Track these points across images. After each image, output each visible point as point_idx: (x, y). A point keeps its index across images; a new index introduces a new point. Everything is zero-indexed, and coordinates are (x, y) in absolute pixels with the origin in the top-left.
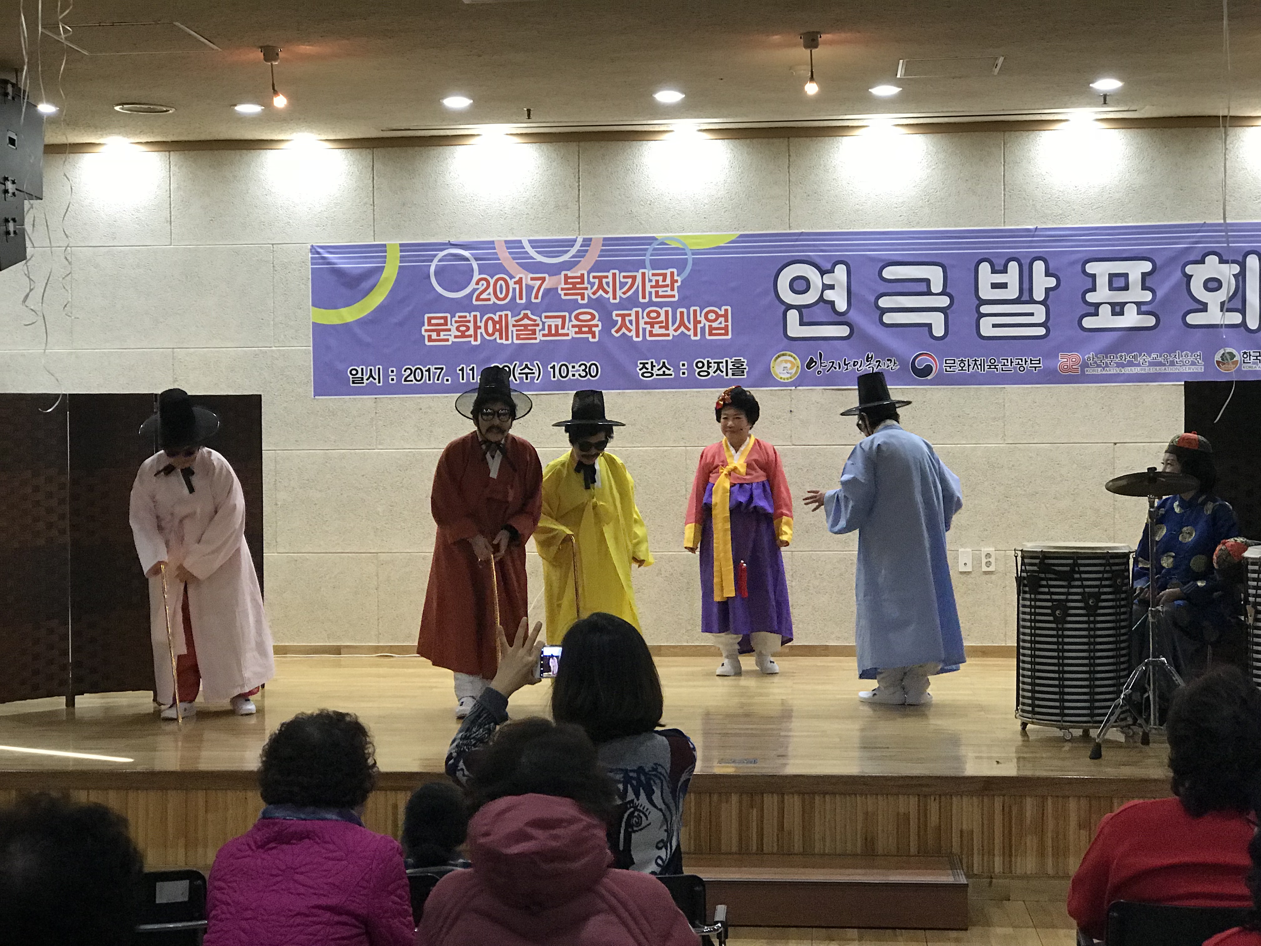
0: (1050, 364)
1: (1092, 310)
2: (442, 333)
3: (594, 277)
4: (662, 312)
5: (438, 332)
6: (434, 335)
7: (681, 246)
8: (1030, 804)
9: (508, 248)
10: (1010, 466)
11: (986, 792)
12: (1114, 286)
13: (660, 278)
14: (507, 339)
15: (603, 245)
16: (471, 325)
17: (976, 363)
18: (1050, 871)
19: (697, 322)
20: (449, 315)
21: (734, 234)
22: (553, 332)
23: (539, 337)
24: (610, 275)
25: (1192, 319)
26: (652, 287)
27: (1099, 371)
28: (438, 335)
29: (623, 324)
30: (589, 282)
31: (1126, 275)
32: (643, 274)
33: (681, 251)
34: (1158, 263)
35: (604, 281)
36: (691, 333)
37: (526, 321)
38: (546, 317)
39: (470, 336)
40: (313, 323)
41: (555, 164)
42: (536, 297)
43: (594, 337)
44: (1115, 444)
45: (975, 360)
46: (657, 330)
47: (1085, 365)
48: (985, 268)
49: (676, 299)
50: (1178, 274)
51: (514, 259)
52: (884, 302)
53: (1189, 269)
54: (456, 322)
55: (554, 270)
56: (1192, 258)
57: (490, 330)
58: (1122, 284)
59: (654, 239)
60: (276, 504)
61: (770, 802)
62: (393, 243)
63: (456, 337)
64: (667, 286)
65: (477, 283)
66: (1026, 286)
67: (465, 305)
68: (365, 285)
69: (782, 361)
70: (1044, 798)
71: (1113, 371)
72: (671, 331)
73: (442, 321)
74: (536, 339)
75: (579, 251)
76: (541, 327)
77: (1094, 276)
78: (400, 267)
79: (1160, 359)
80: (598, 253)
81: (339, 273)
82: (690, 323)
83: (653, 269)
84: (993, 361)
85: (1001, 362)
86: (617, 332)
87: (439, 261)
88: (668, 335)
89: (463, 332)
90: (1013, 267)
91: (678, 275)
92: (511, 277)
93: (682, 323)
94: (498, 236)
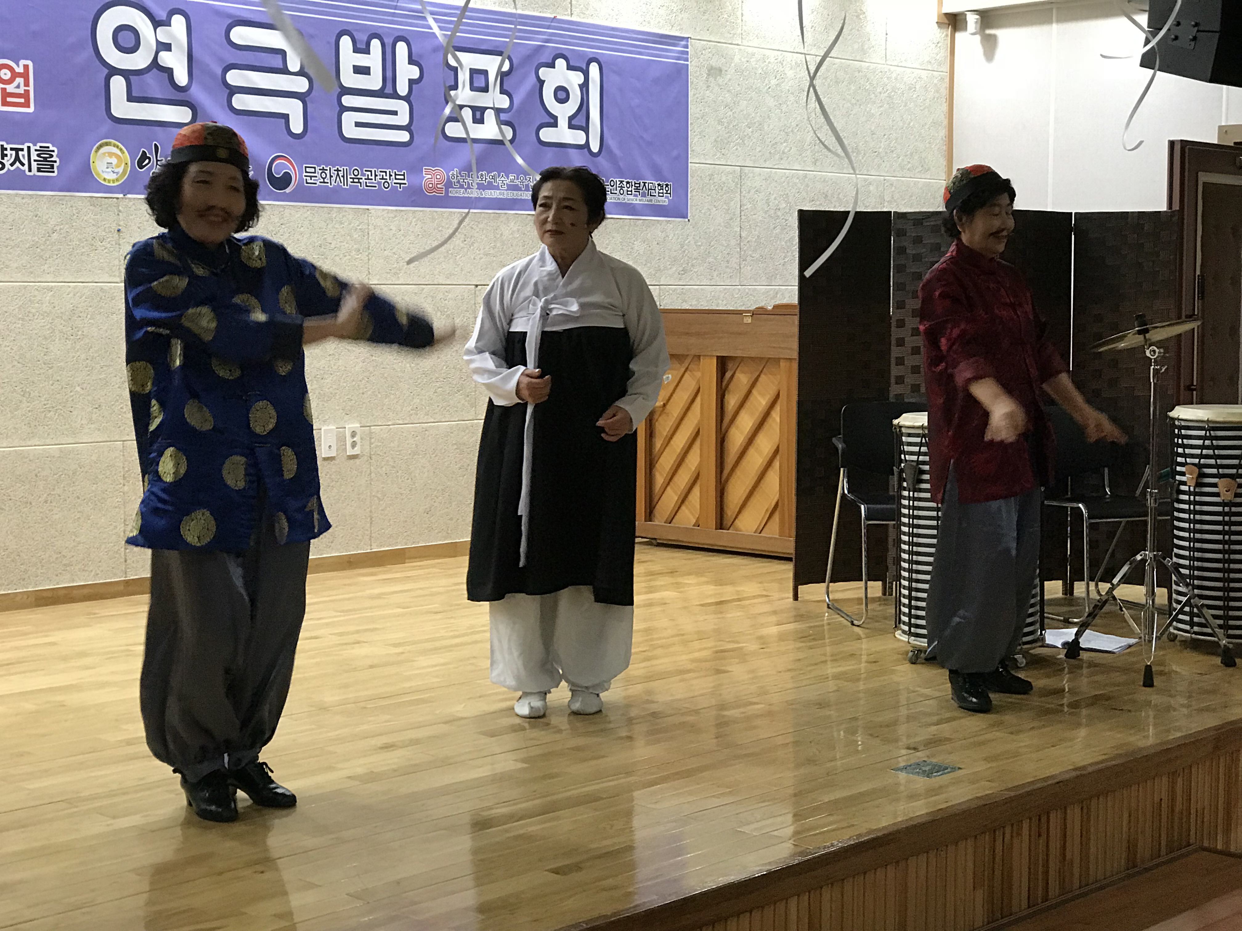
0: (415, 180)
1: (455, 114)
12: (475, 85)
17: (338, 174)
25: (544, 135)
27: (461, 193)
31: (485, 73)
45: (338, 170)
47: (449, 185)
48: (346, 43)
50: (532, 79)
52: (234, 78)
53: (542, 73)
56: (544, 59)
58: (483, 85)
66: (389, 74)
69: (104, 154)
77: (455, 70)
79: (517, 182)
84: (356, 173)
85: (364, 175)
90: (376, 46)
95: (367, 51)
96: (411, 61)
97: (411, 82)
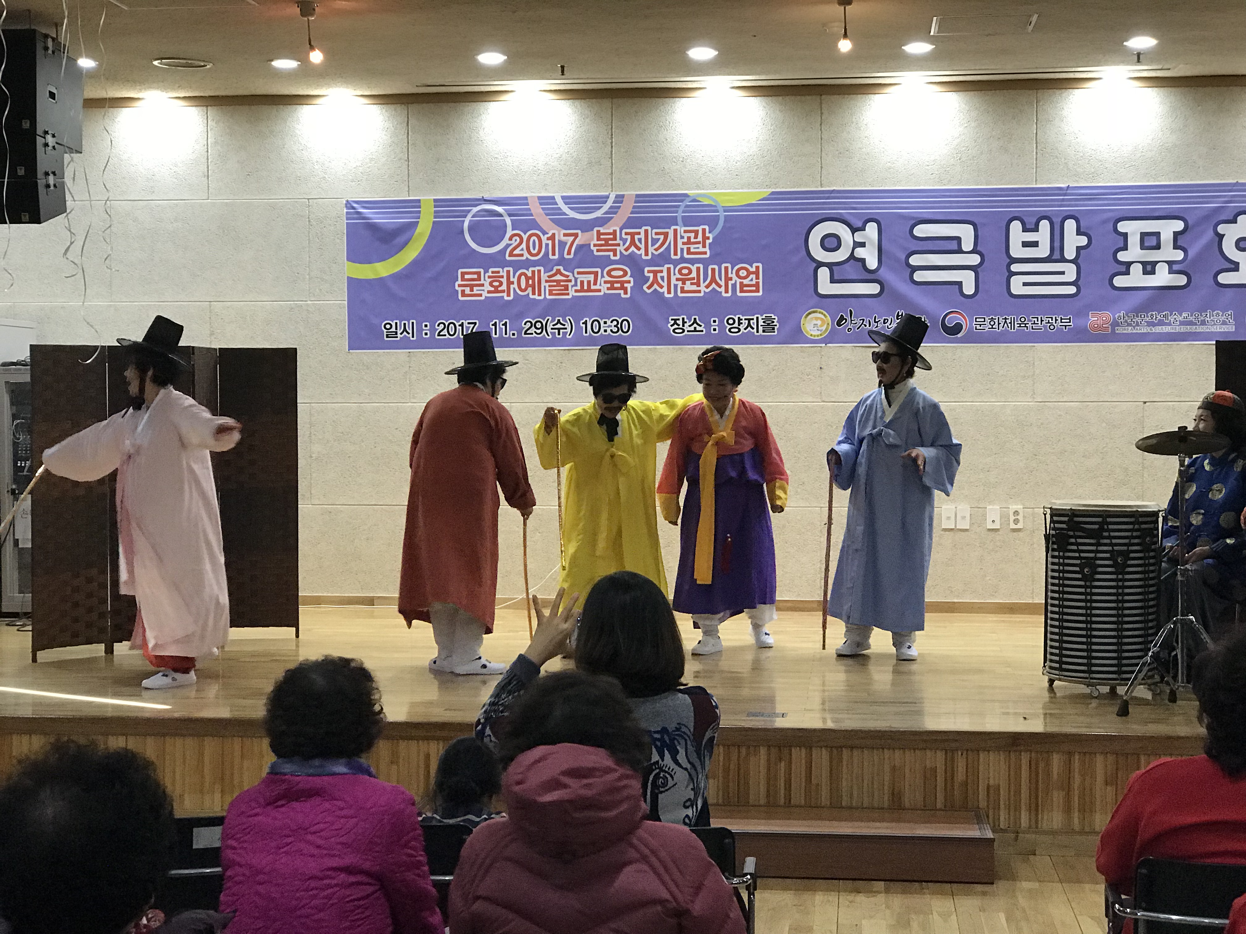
0: (1081, 322)
1: (1123, 268)
2: (475, 288)
3: (626, 234)
4: (694, 268)
5: (472, 287)
6: (467, 291)
7: (713, 204)
8: (1056, 760)
9: (541, 204)
10: (1039, 424)
11: (1015, 748)
12: (1146, 244)
13: (692, 235)
14: (540, 295)
15: (636, 202)
16: (504, 280)
17: (1006, 322)
18: (1077, 827)
19: (728, 279)
20: (482, 271)
21: (766, 192)
22: (586, 288)
23: (572, 293)
24: (642, 231)
25: (1224, 278)
26: (684, 243)
27: (1129, 330)
28: (472, 290)
29: (655, 280)
30: (621, 238)
31: (1158, 234)
32: (675, 231)
33: (712, 208)
34: (1190, 222)
35: (636, 237)
36: (723, 289)
37: (558, 277)
38: (579, 273)
39: (503, 291)
40: (348, 277)
41: (587, 120)
42: (569, 253)
43: (626, 293)
44: (1145, 403)
45: (1006, 319)
46: (688, 286)
47: (1115, 324)
48: (1016, 226)
49: (708, 256)
50: (1210, 233)
51: (547, 215)
52: (915, 260)
53: (1221, 229)
54: (489, 277)
55: (586, 226)
56: (1223, 217)
57: (523, 286)
58: (1154, 243)
59: (686, 195)
60: (311, 457)
61: (799, 755)
62: (427, 198)
63: (489, 292)
64: (699, 243)
65: (510, 239)
66: (1057, 244)
67: (498, 260)
68: (400, 240)
69: (812, 318)
70: (1070, 754)
71: (1144, 330)
72: (702, 288)
73: (475, 276)
74: (568, 294)
75: (611, 207)
76: (573, 283)
77: (1125, 235)
78: (434, 222)
79: (1191, 318)
80: (631, 209)
81: (373, 228)
82: (721, 279)
83: (685, 226)
84: (1023, 320)
85: (1031, 321)
86: (649, 288)
87: (473, 217)
88: (699, 292)
89: (496, 287)
90: (1045, 225)
91: (710, 232)
92: (544, 233)
93: (713, 280)
94: (532, 192)
95: (1036, 229)
96: (1079, 232)
97: (1079, 249)
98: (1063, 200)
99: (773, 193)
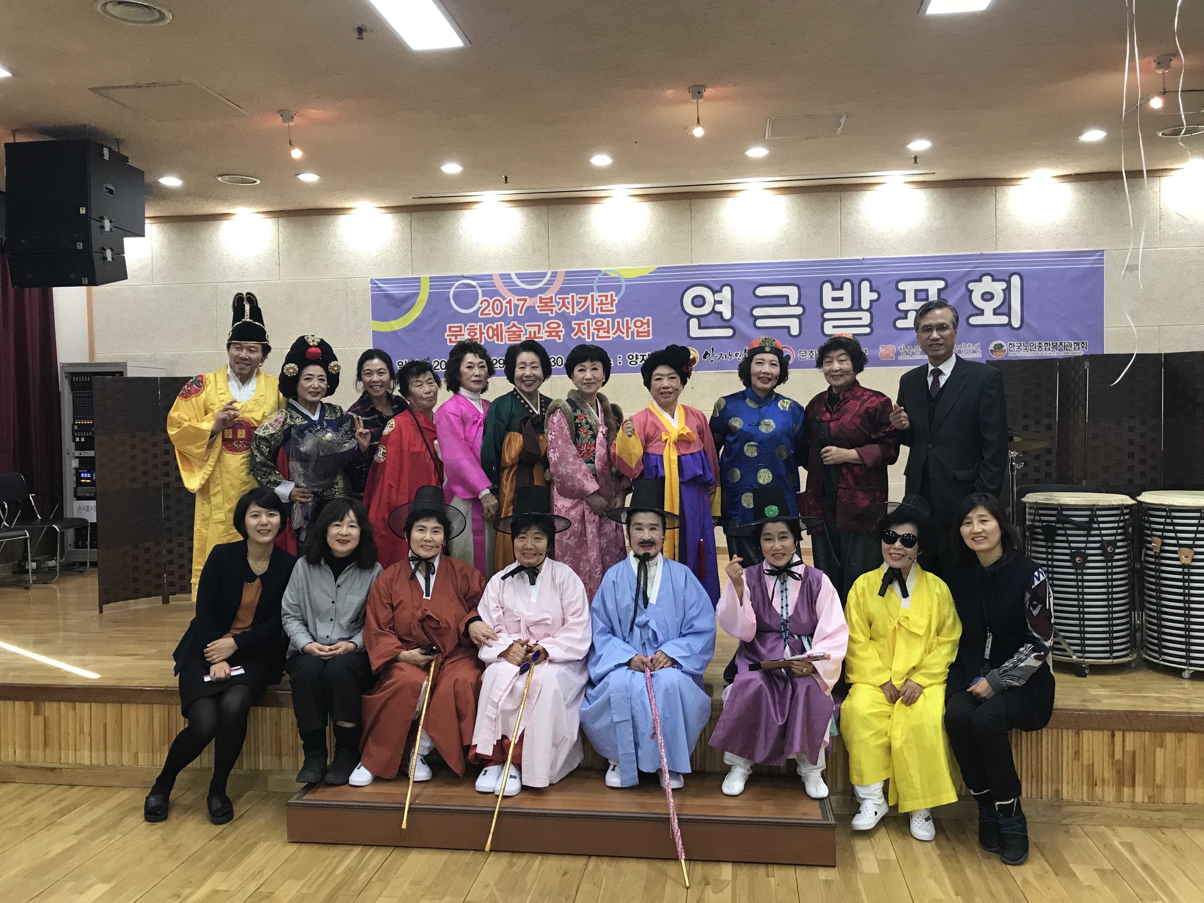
0: (873, 353)
1: (903, 315)
3: (559, 298)
4: (605, 321)
5: (456, 336)
7: (618, 276)
9: (502, 279)
12: (918, 298)
13: (604, 298)
14: (502, 341)
15: (565, 276)
16: (478, 332)
19: (628, 328)
20: (463, 325)
21: (654, 267)
24: (570, 296)
25: (974, 321)
26: (598, 304)
27: (908, 357)
29: (579, 330)
30: (556, 302)
31: (926, 291)
32: (592, 296)
33: (617, 279)
34: (949, 282)
35: (566, 301)
36: (625, 335)
37: (514, 329)
38: (528, 326)
40: (373, 331)
41: (532, 221)
42: (521, 312)
43: (560, 339)
46: (602, 334)
47: (898, 353)
48: (827, 287)
49: (615, 312)
50: (963, 290)
51: (506, 286)
52: (757, 312)
53: (971, 286)
54: (468, 329)
55: (532, 294)
56: (972, 278)
57: (491, 335)
59: (599, 271)
62: (425, 276)
64: (608, 304)
65: (481, 303)
66: (856, 299)
67: (473, 317)
68: (407, 305)
71: (918, 357)
72: (611, 334)
73: (458, 329)
75: (549, 280)
76: (524, 333)
77: (904, 292)
78: (430, 293)
80: (562, 282)
81: (388, 297)
82: (623, 328)
83: (599, 292)
86: (575, 335)
87: (456, 288)
88: (609, 337)
90: (847, 286)
91: (616, 296)
92: (504, 299)
93: (619, 329)
94: (495, 271)
95: (841, 288)
96: (872, 290)
97: (872, 302)
98: (860, 268)
99: (658, 268)
